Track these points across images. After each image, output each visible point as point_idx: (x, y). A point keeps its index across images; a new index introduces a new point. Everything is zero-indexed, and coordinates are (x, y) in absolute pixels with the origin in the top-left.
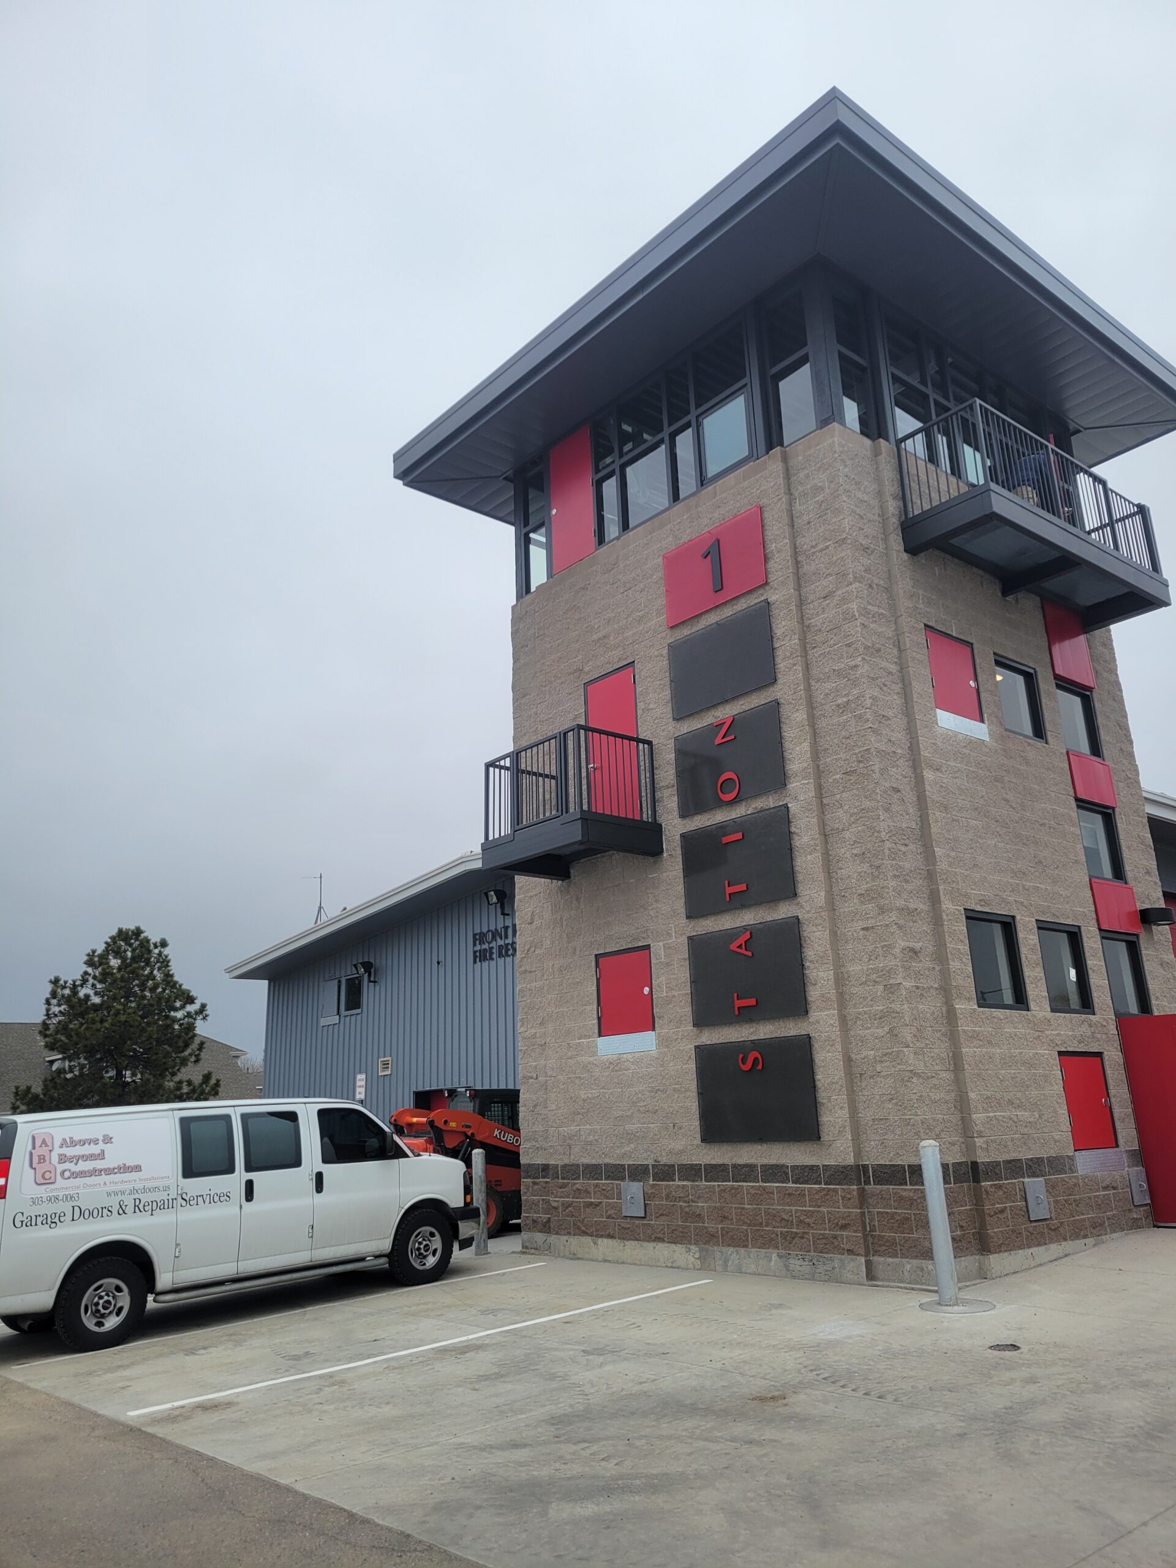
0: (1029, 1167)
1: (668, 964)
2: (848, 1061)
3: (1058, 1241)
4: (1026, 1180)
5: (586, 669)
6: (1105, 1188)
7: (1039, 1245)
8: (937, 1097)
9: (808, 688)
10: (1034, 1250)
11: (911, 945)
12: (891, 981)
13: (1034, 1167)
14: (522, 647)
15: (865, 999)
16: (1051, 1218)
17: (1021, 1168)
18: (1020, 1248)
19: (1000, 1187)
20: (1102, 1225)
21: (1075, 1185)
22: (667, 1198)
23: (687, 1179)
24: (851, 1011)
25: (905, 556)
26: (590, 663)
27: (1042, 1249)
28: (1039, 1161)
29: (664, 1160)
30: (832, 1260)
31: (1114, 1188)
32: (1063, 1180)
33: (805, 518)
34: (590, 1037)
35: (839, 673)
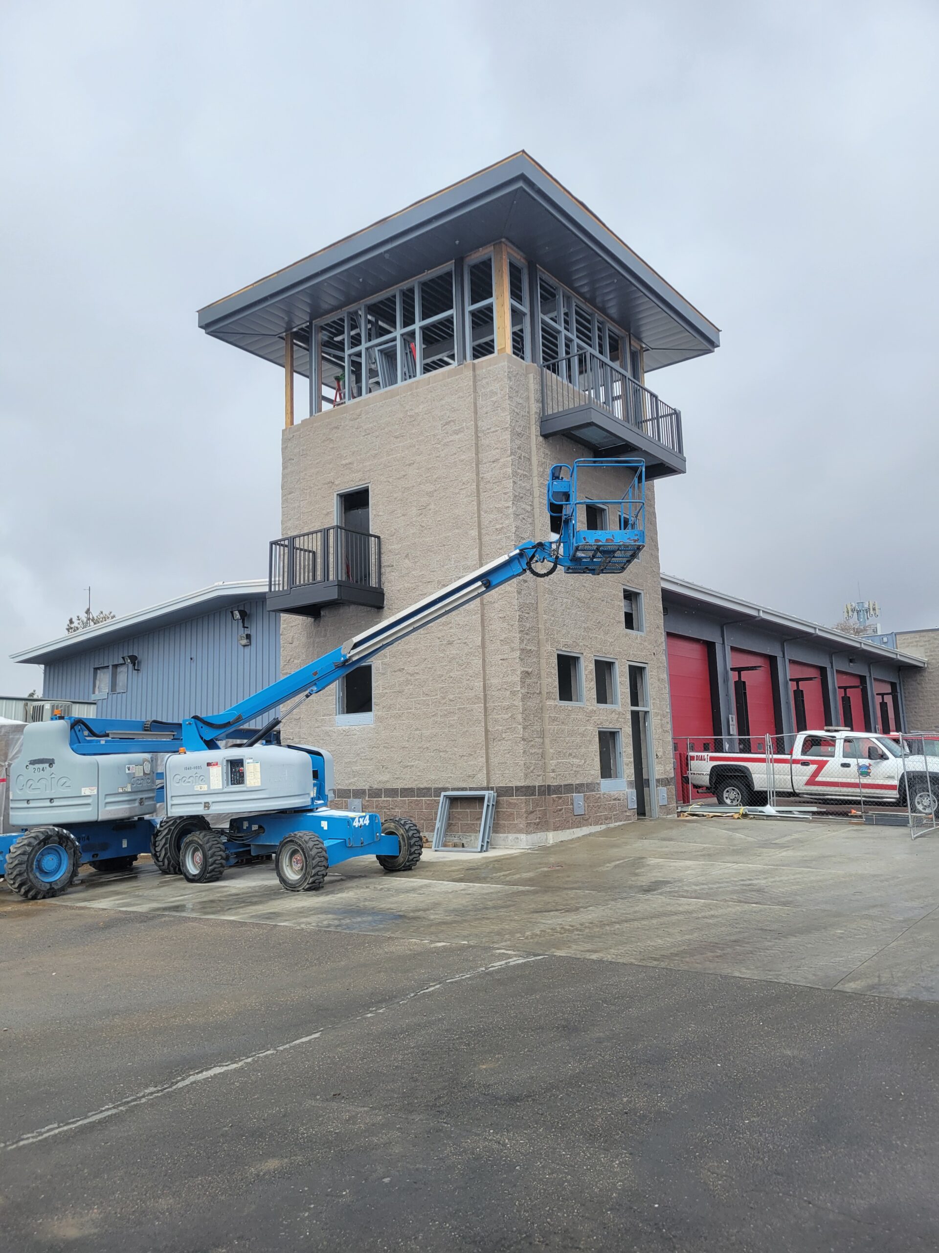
0: (577, 788)
1: (383, 674)
2: (487, 731)
3: (587, 825)
4: (574, 794)
5: (337, 483)
6: (615, 799)
7: (577, 827)
8: (533, 752)
9: (479, 517)
10: (574, 830)
11: (526, 669)
12: (515, 689)
13: (579, 788)
14: (290, 459)
15: (499, 698)
16: (585, 814)
17: (572, 788)
18: (569, 828)
19: (560, 798)
20: (611, 818)
21: (599, 798)
22: (377, 807)
23: (389, 797)
24: (490, 705)
25: (541, 439)
26: (339, 479)
27: (578, 829)
28: (582, 785)
29: (375, 786)
30: (470, 836)
31: (619, 800)
32: (593, 795)
33: (485, 410)
34: (330, 715)
35: (498, 510)
